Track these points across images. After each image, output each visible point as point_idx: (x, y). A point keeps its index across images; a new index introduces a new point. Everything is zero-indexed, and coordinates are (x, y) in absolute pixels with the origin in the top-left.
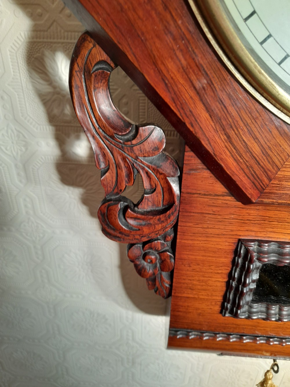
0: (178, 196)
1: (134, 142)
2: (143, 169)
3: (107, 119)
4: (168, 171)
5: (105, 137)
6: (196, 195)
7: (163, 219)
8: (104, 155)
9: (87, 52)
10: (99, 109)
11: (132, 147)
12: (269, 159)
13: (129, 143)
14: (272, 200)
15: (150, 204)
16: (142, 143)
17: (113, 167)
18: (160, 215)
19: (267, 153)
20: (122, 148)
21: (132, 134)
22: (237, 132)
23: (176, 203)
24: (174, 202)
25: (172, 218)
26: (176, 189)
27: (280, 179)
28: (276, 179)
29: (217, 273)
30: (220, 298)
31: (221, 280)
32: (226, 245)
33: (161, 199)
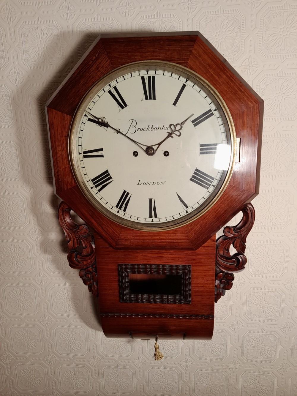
0: (94, 249)
1: (78, 231)
2: (82, 239)
3: (69, 224)
4: (90, 240)
5: (69, 230)
6: (100, 248)
7: (90, 258)
8: (69, 235)
9: (63, 206)
10: (67, 221)
11: (78, 232)
13: (77, 231)
15: (86, 252)
16: (81, 230)
17: (72, 239)
18: (89, 256)
19: (114, 232)
20: (74, 233)
21: (77, 228)
22: (104, 226)
23: (94, 251)
24: (93, 251)
25: (93, 257)
26: (94, 246)
27: (120, 240)
28: (119, 239)
29: (114, 280)
30: (118, 293)
31: (116, 283)
32: (114, 267)
33: (89, 250)
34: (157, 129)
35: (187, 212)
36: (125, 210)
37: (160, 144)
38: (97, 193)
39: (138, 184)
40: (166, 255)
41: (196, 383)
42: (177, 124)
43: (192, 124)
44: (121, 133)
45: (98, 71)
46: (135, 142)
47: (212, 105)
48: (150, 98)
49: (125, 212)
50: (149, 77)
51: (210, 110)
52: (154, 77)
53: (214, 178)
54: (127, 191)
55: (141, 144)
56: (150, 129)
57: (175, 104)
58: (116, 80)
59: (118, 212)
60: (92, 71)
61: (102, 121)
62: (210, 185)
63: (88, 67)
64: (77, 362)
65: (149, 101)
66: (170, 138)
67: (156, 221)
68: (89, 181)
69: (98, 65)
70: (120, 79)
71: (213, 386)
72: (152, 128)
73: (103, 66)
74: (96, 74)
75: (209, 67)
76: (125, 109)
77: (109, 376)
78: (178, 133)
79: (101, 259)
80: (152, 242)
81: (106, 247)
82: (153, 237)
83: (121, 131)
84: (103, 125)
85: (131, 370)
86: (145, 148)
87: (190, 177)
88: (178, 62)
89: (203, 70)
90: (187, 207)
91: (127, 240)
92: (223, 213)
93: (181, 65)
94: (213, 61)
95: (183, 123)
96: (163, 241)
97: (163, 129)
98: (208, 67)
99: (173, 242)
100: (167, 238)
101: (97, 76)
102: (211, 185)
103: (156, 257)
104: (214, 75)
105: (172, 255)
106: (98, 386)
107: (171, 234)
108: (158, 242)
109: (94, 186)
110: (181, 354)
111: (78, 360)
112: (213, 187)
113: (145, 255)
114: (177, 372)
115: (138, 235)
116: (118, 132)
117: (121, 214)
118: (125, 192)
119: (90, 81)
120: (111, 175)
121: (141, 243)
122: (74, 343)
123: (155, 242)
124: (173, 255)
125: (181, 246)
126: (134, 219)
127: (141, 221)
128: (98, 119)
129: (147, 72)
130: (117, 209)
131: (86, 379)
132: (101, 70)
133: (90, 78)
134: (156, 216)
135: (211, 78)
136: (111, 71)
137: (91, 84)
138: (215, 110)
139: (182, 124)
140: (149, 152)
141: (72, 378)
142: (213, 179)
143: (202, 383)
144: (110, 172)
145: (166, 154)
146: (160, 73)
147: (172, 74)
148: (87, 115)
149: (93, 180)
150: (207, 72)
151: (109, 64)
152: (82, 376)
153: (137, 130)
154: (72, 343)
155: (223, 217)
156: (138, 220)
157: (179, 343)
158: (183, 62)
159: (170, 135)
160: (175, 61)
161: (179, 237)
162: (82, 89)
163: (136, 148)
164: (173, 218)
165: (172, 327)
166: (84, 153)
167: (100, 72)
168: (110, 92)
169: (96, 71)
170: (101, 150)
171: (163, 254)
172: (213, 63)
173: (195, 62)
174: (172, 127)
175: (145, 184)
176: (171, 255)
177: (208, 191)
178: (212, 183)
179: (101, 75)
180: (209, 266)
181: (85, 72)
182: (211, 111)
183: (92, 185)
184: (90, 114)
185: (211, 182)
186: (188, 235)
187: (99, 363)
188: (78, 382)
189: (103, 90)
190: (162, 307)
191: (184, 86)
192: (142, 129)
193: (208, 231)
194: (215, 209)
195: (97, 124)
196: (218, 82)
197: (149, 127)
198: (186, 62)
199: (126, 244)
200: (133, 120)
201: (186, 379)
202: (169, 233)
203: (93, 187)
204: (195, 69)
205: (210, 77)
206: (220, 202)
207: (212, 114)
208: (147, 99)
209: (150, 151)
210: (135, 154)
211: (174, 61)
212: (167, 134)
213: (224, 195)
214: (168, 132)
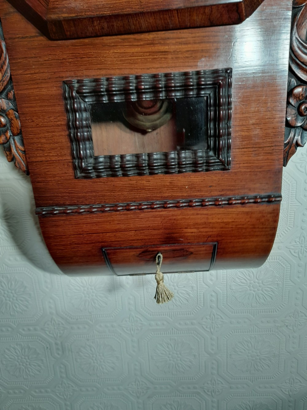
6: (16, 40)
29: (58, 125)
30: (69, 158)
31: (63, 133)
32: (54, 90)
40: (173, 47)
41: (230, 355)
64: (24, 332)
71: (258, 357)
77: (81, 353)
79: (21, 72)
85: (118, 340)
103: (148, 54)
105: (186, 46)
106: (63, 370)
110: (203, 305)
111: (25, 329)
113: (122, 51)
114: (196, 337)
122: (15, 298)
124: (189, 46)
131: (42, 360)
141: (19, 361)
143: (240, 353)
152: (35, 356)
154: (11, 299)
157: (198, 287)
165: (189, 230)
171: (165, 44)
176: (183, 46)
187: (62, 332)
188: (29, 366)
190: (168, 184)
201: (212, 349)
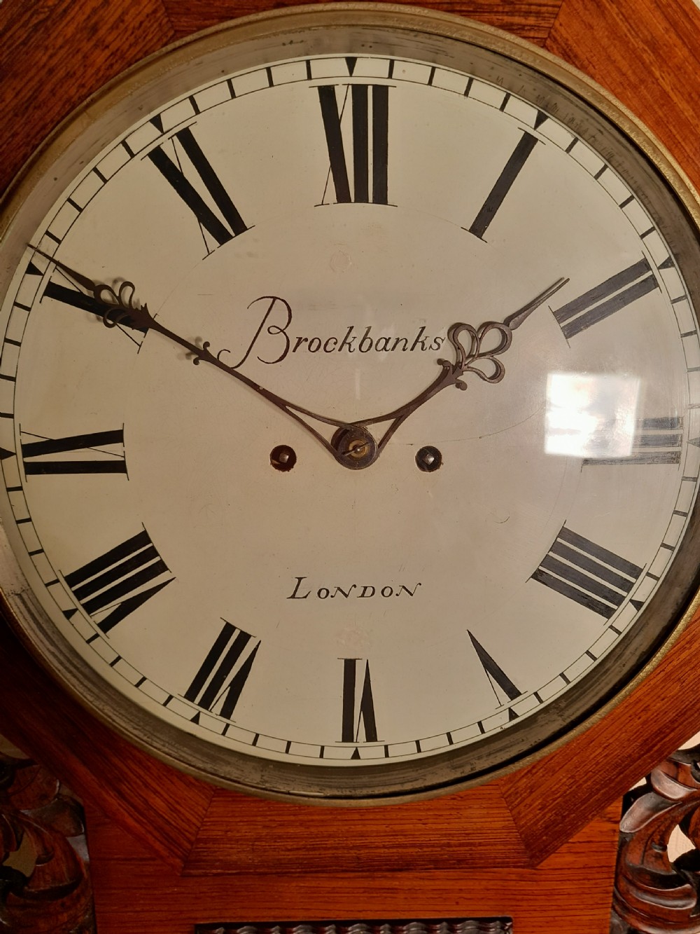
0: (86, 864)
4: (68, 827)
6: (112, 862)
7: (68, 904)
12: (181, 815)
14: (204, 871)
15: (49, 878)
16: (22, 790)
18: (61, 897)
19: (176, 809)
22: (129, 786)
23: (86, 876)
24: (82, 874)
25: (83, 901)
26: (84, 854)
27: (205, 841)
28: (199, 841)
33: (64, 869)
34: (390, 346)
35: (513, 715)
36: (227, 712)
37: (399, 416)
38: (97, 636)
39: (293, 597)
42: (487, 325)
43: (556, 328)
44: (216, 362)
45: (96, 46)
46: (281, 404)
47: (656, 240)
48: (361, 197)
49: (229, 718)
50: (359, 92)
51: (644, 265)
52: (381, 93)
53: (642, 570)
54: (241, 625)
55: (309, 414)
56: (355, 345)
57: (478, 228)
58: (192, 99)
59: (196, 720)
60: (66, 42)
61: (119, 298)
62: (619, 600)
63: (42, 16)
65: (354, 208)
66: (451, 389)
67: (372, 755)
68: (57, 581)
69: (95, 11)
70: (212, 94)
72: (364, 339)
73: (123, 21)
74: (85, 57)
75: (652, 57)
76: (236, 242)
78: (487, 367)
79: (116, 908)
80: (351, 848)
81: (142, 859)
82: (359, 828)
83: (213, 351)
84: (121, 318)
86: (328, 432)
87: (534, 564)
88: (507, 19)
89: (624, 70)
90: (513, 693)
91: (237, 841)
92: (672, 722)
93: (524, 37)
94: (674, 25)
95: (514, 320)
96: (401, 840)
97: (419, 345)
98: (648, 57)
99: (449, 845)
100: (420, 830)
101: (91, 71)
102: (627, 600)
103: (361, 890)
104: (675, 99)
107: (439, 810)
108: (377, 847)
109: (78, 605)
112: (631, 607)
113: (314, 884)
115: (286, 818)
116: (200, 353)
117: (210, 728)
118: (229, 629)
119: (53, 92)
120: (165, 554)
121: (301, 852)
123: (366, 847)
125: (481, 858)
126: (270, 750)
127: (304, 755)
128: (98, 288)
129: (351, 63)
130: (191, 709)
132: (110, 39)
133: (54, 80)
134: (371, 736)
135: (660, 113)
136: (166, 44)
137: (57, 109)
138: (665, 265)
139: (511, 324)
140: (353, 454)
142: (635, 571)
144: (157, 541)
145: (429, 459)
146: (411, 71)
147: (471, 81)
148: (40, 264)
149: (72, 579)
150: (642, 81)
151: (155, 11)
153: (291, 348)
155: (671, 735)
156: (287, 751)
158: (531, 21)
159: (449, 374)
160: (494, 17)
161: (475, 823)
162: (14, 135)
163: (286, 432)
164: (451, 743)
166: (29, 450)
167: (107, 52)
168: (158, 157)
169: (87, 46)
170: (115, 437)
172: (673, 35)
173: (591, 27)
174: (464, 338)
175: (324, 593)
177: (611, 627)
178: (632, 592)
179: (112, 65)
180: (587, 918)
181: (24, 43)
182: (649, 268)
183: (69, 601)
184: (58, 263)
185: (627, 586)
186: (514, 812)
189: (124, 143)
191: (527, 143)
192: (316, 343)
193: (605, 793)
194: (640, 704)
195: (92, 315)
196: (692, 133)
197: (353, 334)
198: (543, 24)
199: (234, 857)
200: (275, 298)
202: (429, 810)
203: (76, 610)
204: (586, 62)
205: (656, 107)
206: (663, 674)
207: (652, 283)
208: (343, 197)
209: (355, 448)
210: (283, 458)
211: (486, 16)
212: (439, 369)
213: (683, 643)
214: (440, 362)
